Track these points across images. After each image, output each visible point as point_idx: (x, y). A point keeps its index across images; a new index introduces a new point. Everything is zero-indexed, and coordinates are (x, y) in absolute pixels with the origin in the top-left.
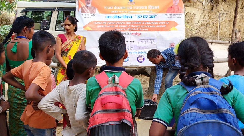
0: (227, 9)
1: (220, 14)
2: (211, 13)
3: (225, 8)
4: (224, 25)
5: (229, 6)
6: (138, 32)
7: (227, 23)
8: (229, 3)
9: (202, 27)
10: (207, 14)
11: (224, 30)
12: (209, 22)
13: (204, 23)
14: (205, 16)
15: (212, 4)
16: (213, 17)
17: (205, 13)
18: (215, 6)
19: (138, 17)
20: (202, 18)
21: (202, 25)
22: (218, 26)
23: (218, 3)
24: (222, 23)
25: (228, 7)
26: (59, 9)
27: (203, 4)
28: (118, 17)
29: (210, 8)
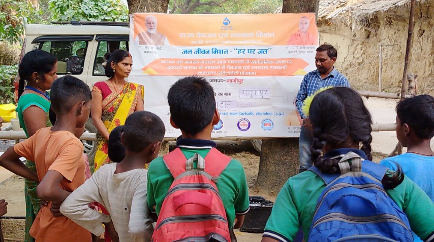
0: (393, 37)
1: (382, 46)
2: (366, 44)
3: (390, 36)
4: (389, 66)
5: (397, 32)
6: (239, 78)
7: (395, 61)
8: (397, 27)
9: (351, 69)
10: (360, 45)
11: (390, 73)
12: (363, 60)
13: (354, 61)
14: (355, 50)
15: (367, 29)
16: (370, 51)
17: (356, 43)
18: (373, 31)
19: (239, 51)
20: (351, 52)
21: (350, 65)
22: (379, 67)
23: (379, 27)
24: (386, 62)
25: (395, 33)
26: (100, 38)
27: (353, 28)
28: (204, 52)
29: (364, 35)
